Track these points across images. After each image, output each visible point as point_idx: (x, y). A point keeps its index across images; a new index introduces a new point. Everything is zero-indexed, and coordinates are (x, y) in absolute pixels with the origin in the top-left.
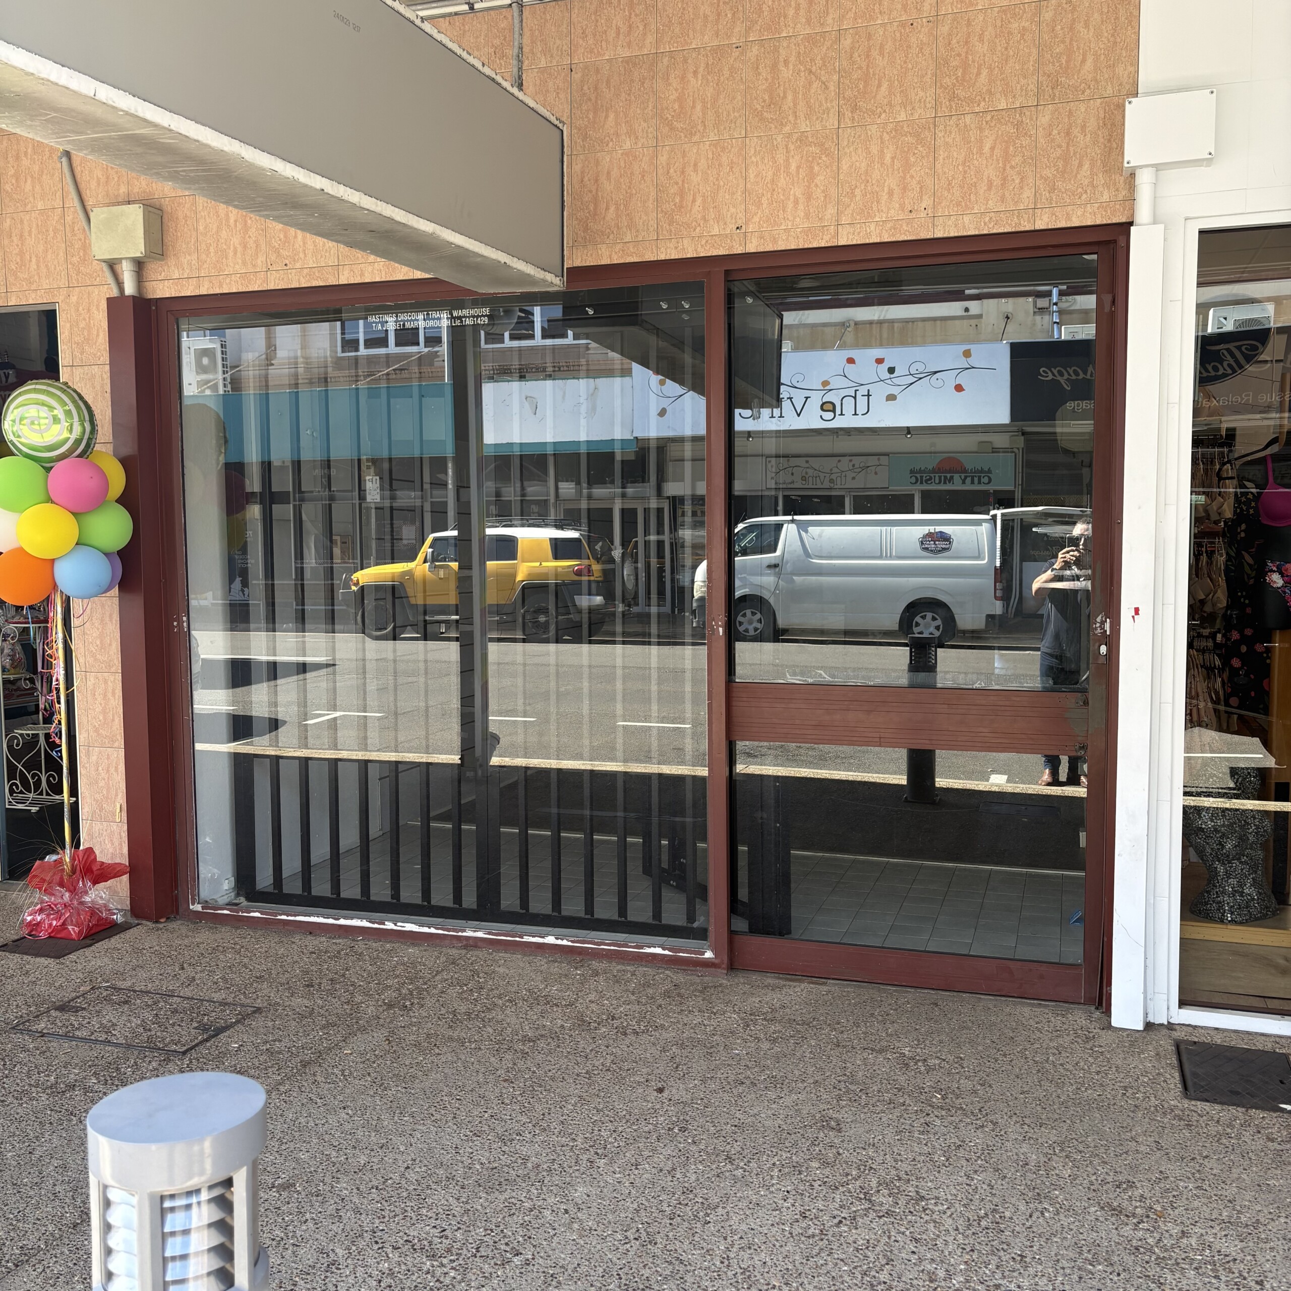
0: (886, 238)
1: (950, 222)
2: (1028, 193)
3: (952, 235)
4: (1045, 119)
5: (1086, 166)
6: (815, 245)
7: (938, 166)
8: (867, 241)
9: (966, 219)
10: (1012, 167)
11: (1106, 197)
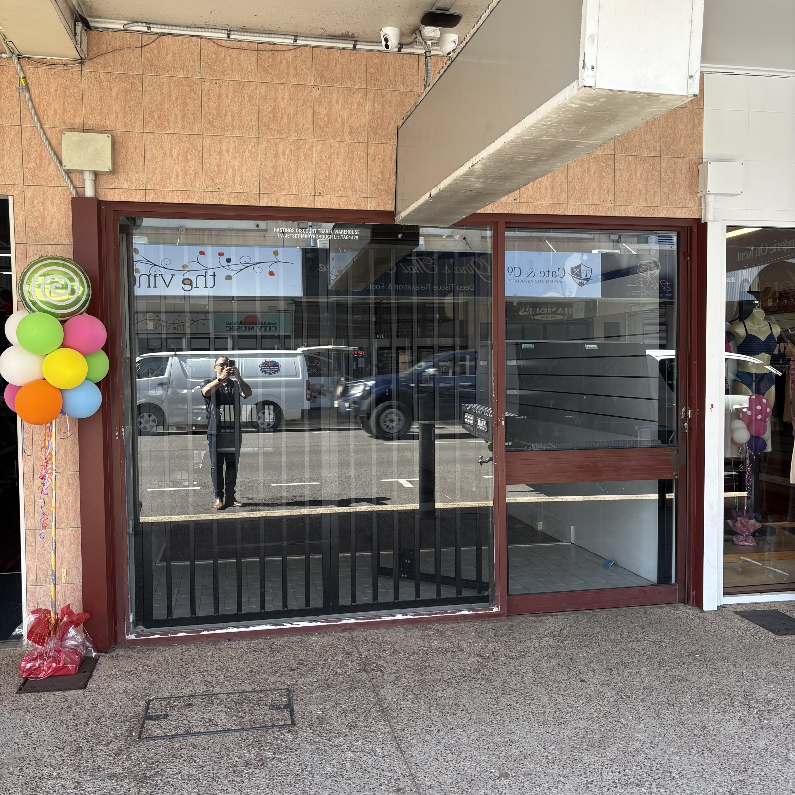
0: (591, 214)
1: (622, 209)
2: (657, 199)
3: (623, 215)
4: (664, 164)
5: (682, 189)
6: (556, 213)
7: (616, 180)
8: (582, 214)
9: (630, 208)
10: (650, 185)
11: (690, 206)
